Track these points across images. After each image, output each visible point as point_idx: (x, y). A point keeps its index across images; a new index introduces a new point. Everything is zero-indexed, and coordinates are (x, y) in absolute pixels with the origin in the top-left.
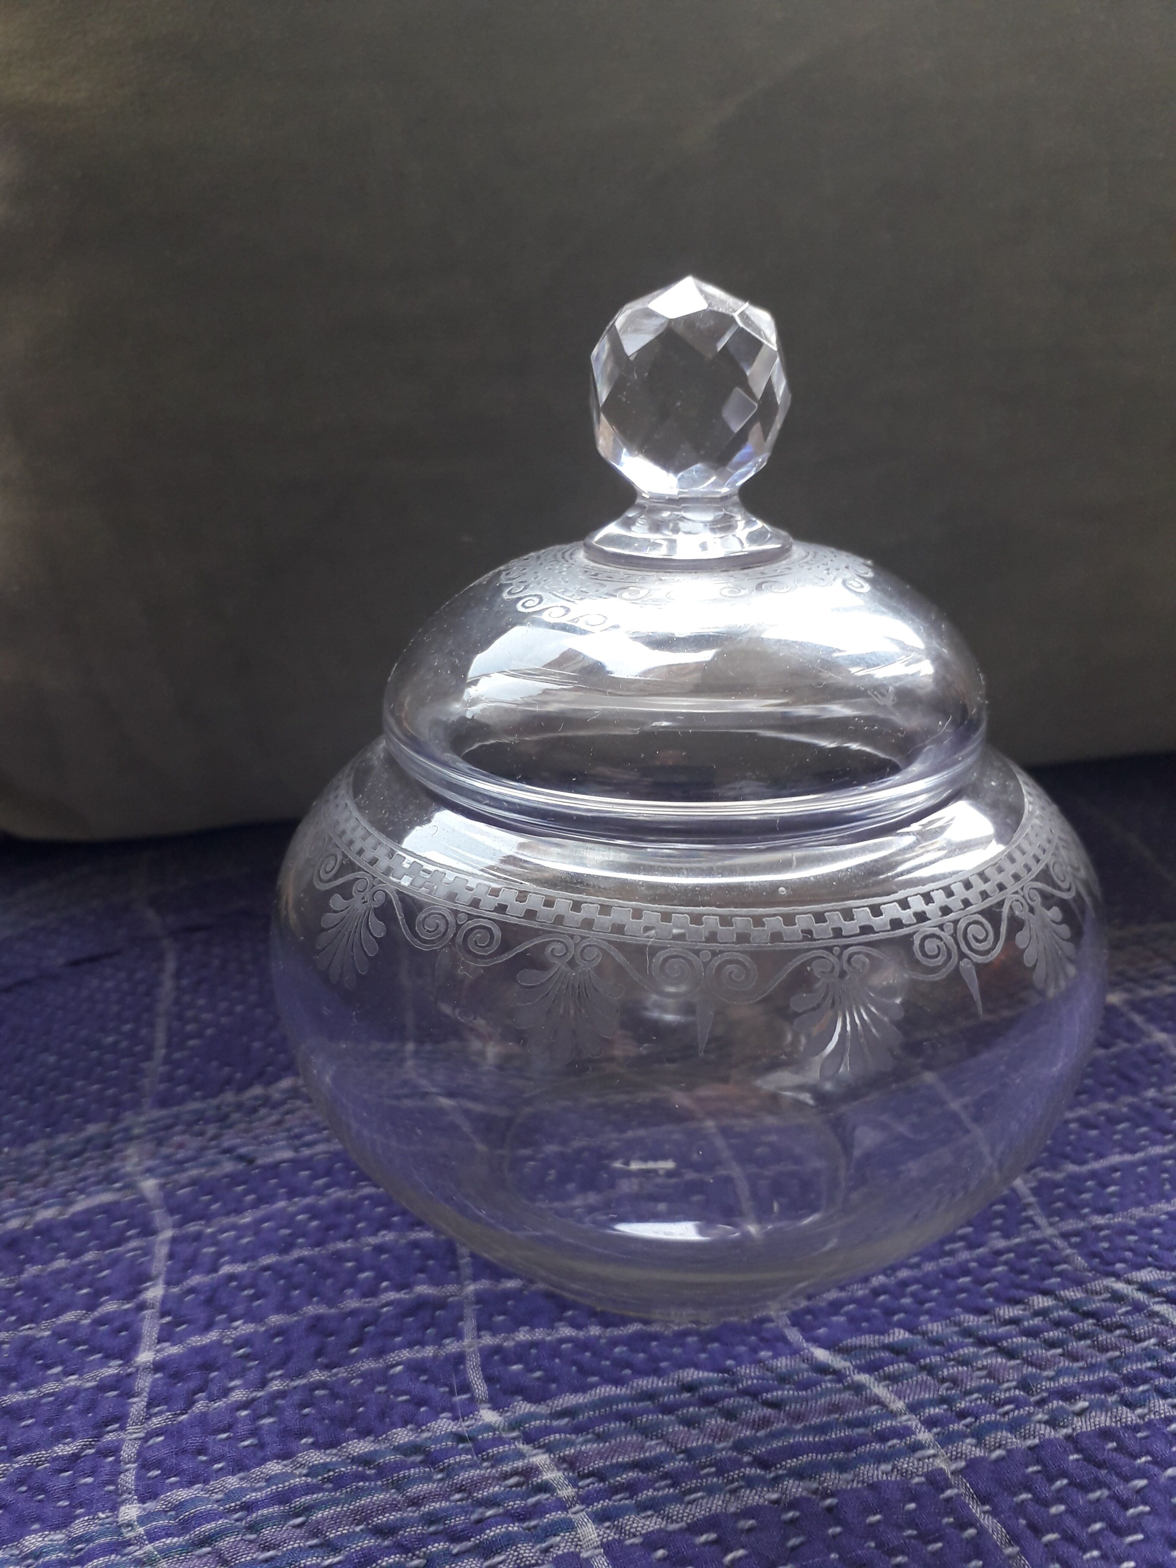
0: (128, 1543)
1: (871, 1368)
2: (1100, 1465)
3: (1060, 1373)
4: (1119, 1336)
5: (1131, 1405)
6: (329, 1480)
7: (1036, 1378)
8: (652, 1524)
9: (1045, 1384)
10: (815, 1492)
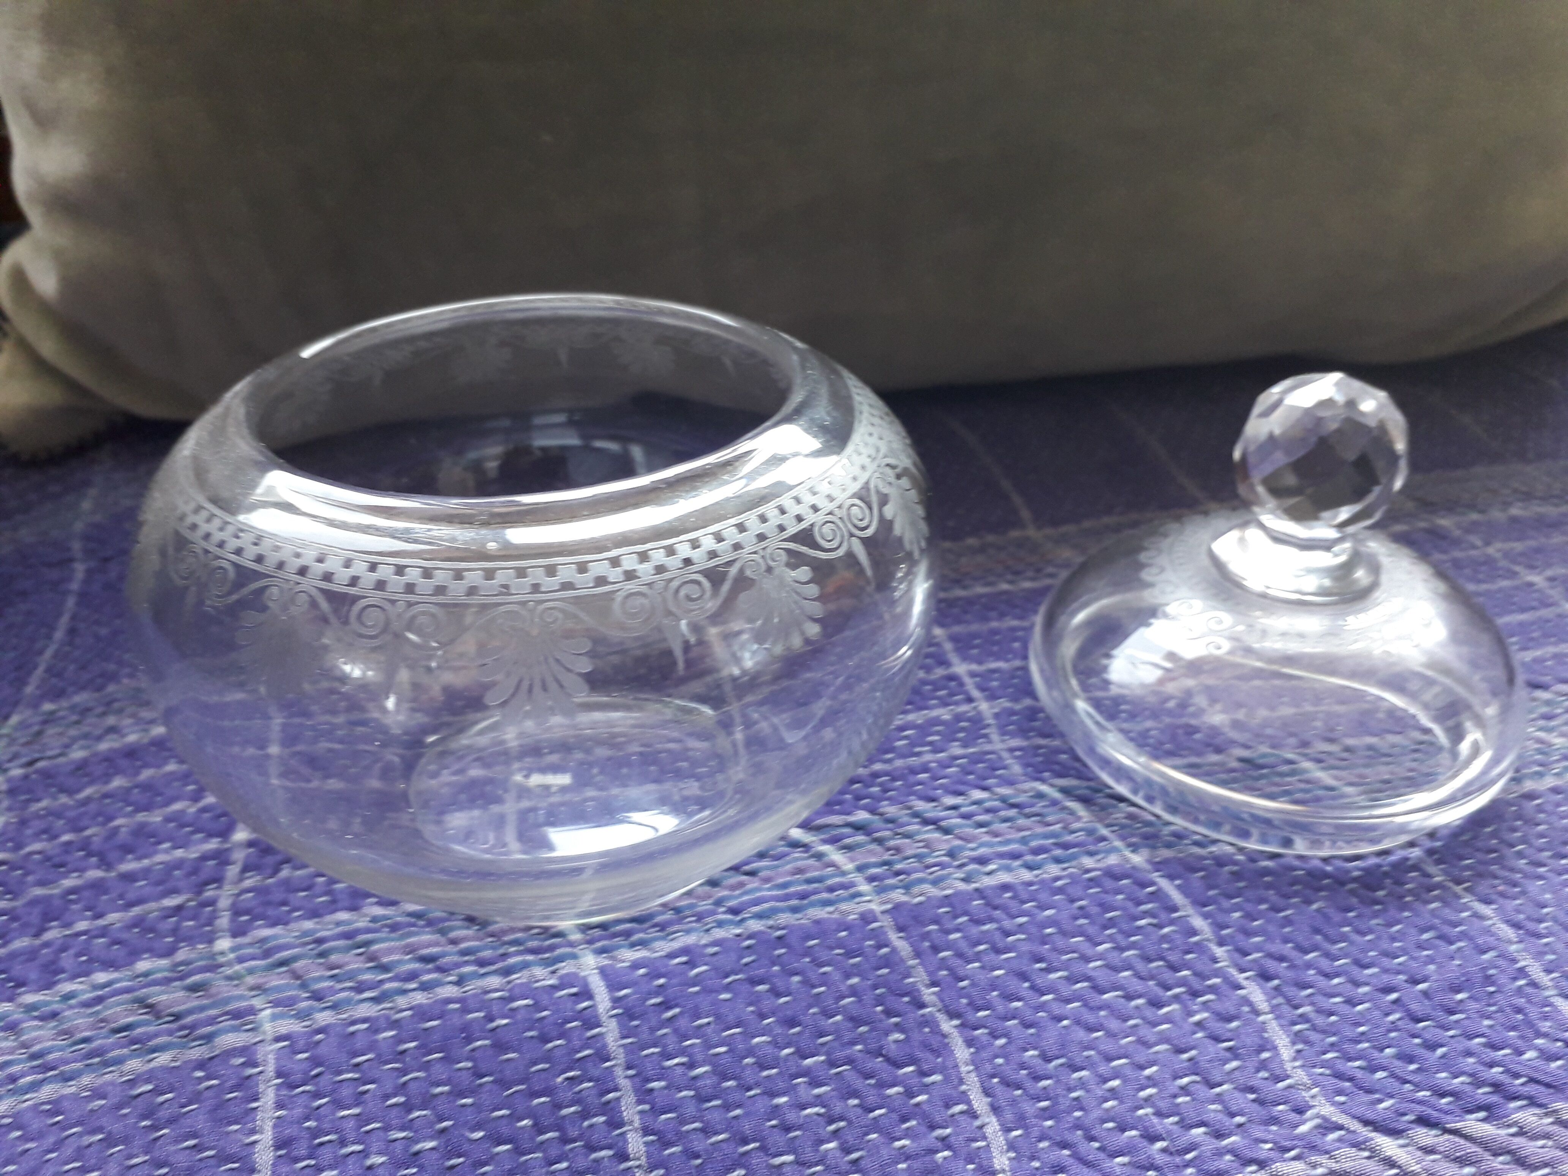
0: (221, 966)
1: (833, 841)
2: (996, 908)
3: (982, 845)
4: (1034, 821)
5: (1030, 867)
6: (386, 926)
7: (961, 849)
8: (640, 954)
9: (968, 853)
10: (771, 927)
